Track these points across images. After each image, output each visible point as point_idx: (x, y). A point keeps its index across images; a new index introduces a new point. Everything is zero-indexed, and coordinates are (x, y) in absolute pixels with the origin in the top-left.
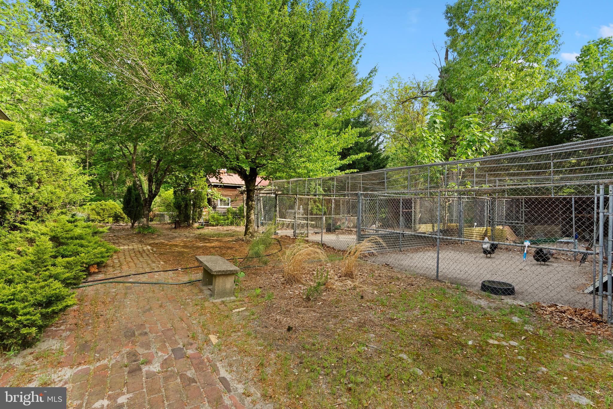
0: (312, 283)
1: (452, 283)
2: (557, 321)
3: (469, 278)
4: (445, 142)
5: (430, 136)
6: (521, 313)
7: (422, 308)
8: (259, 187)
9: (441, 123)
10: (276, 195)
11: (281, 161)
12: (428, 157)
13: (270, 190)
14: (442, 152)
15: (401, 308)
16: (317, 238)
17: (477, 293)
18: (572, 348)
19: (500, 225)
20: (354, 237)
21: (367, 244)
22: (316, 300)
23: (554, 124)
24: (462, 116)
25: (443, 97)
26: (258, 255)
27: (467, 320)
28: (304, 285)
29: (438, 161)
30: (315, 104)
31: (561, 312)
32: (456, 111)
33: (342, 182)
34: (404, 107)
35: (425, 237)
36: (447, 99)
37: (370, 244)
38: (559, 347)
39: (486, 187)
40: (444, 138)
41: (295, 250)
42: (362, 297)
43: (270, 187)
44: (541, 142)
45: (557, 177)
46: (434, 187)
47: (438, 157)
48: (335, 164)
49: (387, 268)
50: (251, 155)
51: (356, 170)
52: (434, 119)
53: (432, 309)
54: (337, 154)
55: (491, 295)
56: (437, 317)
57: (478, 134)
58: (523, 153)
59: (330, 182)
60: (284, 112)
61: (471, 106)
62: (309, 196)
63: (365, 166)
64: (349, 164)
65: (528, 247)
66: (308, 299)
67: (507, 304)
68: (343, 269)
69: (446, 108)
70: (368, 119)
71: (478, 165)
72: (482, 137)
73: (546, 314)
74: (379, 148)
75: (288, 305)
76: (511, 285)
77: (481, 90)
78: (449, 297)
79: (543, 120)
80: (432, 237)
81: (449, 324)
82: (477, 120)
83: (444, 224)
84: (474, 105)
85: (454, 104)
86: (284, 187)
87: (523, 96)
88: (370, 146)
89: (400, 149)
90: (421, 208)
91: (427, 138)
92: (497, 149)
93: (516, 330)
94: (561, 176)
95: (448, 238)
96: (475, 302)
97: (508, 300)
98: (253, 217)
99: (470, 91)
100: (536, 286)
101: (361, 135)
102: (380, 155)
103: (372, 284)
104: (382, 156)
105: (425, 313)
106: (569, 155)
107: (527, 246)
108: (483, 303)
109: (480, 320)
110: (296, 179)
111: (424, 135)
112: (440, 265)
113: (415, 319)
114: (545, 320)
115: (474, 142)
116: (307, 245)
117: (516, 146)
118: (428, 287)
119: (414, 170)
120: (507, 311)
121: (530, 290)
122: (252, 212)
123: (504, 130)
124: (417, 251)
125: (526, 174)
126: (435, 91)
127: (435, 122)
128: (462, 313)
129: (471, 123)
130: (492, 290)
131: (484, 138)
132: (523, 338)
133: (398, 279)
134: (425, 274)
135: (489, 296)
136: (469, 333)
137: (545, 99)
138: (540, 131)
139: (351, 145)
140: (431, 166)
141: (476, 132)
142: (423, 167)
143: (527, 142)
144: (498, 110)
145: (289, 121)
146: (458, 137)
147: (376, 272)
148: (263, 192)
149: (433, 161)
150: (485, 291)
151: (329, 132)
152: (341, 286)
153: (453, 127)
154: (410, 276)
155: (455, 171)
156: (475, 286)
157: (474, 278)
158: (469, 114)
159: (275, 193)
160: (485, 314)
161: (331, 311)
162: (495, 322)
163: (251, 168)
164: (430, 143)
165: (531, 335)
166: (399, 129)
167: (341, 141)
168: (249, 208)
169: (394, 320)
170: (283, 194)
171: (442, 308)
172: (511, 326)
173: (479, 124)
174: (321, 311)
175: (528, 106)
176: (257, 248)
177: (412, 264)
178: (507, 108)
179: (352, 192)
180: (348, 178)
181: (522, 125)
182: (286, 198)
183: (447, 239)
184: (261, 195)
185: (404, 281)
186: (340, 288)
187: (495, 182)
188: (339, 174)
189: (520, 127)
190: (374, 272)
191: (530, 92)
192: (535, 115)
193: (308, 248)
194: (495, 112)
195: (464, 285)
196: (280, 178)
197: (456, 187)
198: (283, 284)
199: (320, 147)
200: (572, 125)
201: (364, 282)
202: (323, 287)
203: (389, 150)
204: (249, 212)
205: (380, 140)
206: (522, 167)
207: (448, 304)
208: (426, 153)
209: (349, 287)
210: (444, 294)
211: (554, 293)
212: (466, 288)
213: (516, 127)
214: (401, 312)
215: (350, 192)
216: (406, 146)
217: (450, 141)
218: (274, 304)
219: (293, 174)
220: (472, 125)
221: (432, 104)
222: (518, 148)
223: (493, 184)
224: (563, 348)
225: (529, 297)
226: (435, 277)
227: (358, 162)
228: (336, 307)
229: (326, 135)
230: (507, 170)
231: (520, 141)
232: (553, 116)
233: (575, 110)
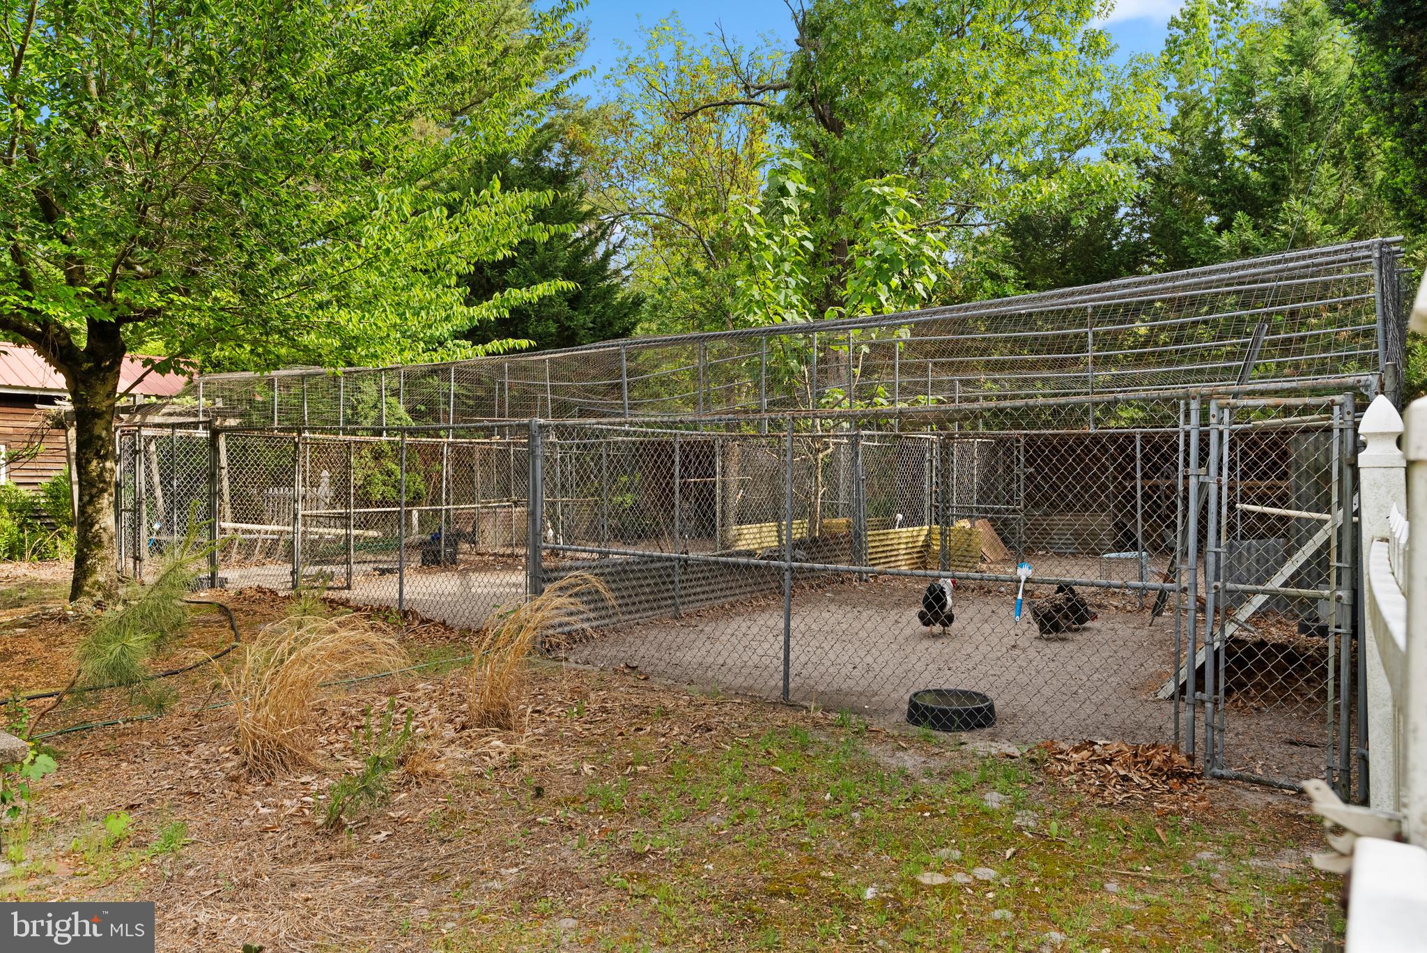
0: (352, 763)
1: (827, 710)
2: (1093, 790)
3: (875, 687)
4: (815, 257)
5: (769, 236)
6: (1007, 777)
7: (735, 802)
8: (140, 401)
9: (802, 195)
10: (215, 433)
11: (226, 296)
12: (762, 304)
13: (188, 414)
14: (805, 290)
15: (668, 811)
16: (383, 590)
17: (896, 733)
18: (1125, 861)
19: (963, 517)
20: (520, 577)
21: (558, 602)
22: (365, 824)
23: (1099, 219)
24: (863, 178)
25: (809, 110)
26: (122, 677)
27: (863, 821)
28: (322, 773)
29: (792, 317)
30: (361, 89)
31: (1104, 762)
32: (847, 161)
33: (479, 382)
34: (689, 130)
35: (747, 566)
36: (821, 118)
37: (565, 600)
38: (1095, 863)
39: (928, 402)
40: (809, 246)
41: (284, 644)
42: (539, 792)
43: (188, 401)
44: (1068, 272)
45: (1104, 375)
46: (781, 403)
47: (793, 306)
48: (448, 318)
49: (631, 680)
50: (90, 267)
51: (524, 343)
52: (781, 179)
53: (765, 803)
54: (454, 280)
55: (934, 733)
56: (777, 826)
57: (905, 237)
58: (1021, 301)
59: (435, 381)
60: (227, 102)
61: (889, 148)
62: (354, 433)
63: (562, 328)
64: (501, 321)
65: (1028, 580)
66: (335, 825)
67: (974, 755)
68: (474, 700)
69: (817, 149)
70: (568, 163)
71: (905, 333)
72: (916, 247)
73: (1070, 773)
74: (612, 266)
75: (249, 859)
76: (984, 698)
77: (915, 100)
78: (817, 757)
79: (1073, 210)
80: (768, 567)
81: (813, 842)
82: (904, 193)
83: (813, 522)
84: (898, 148)
85: (840, 137)
86: (250, 402)
87: (1023, 133)
88: (577, 257)
89: (678, 274)
90: (743, 470)
91: (758, 242)
92: (958, 288)
93: (992, 831)
94: (1114, 372)
95: (817, 566)
96: (890, 761)
97: (978, 743)
98: (107, 520)
99: (886, 101)
100: (1047, 691)
101: (541, 215)
102: (611, 290)
103: (578, 740)
104: (619, 296)
105: (742, 817)
106: (1133, 312)
107: (1023, 579)
108: (910, 760)
109: (901, 815)
110: (297, 371)
111: (751, 232)
112: (792, 656)
113: (712, 841)
114: (1066, 792)
115: (893, 261)
116: (332, 623)
117: (1006, 279)
118: (756, 731)
119: (724, 344)
120: (974, 777)
121: (1032, 708)
122: (106, 500)
123: (976, 232)
124: (727, 613)
125: (1033, 366)
126: (785, 87)
127: (783, 191)
128: (851, 801)
129: (887, 203)
130: (936, 718)
131: (920, 249)
132: (1009, 853)
133: (665, 713)
134: (750, 688)
135: (927, 739)
136: (867, 862)
137: (1078, 147)
138: (1066, 241)
139: (509, 253)
140: (772, 333)
141: (899, 230)
142: (750, 338)
143: (1033, 271)
144: (960, 170)
145: (245, 139)
146: (852, 243)
147: (592, 696)
148: (158, 419)
149: (777, 319)
150: (917, 723)
151: (419, 199)
152: (462, 762)
153: (838, 211)
154: (702, 699)
155: (844, 351)
156: (892, 711)
157: (889, 687)
158: (881, 173)
159: (208, 425)
160: (915, 796)
161: (422, 860)
162: (939, 816)
163: (91, 322)
164: (768, 257)
165: (1028, 841)
166: (675, 207)
167: (468, 235)
168: (92, 487)
169: (641, 856)
170: (248, 428)
171: (796, 794)
172: (979, 819)
173: (909, 208)
174: (382, 865)
175: (1037, 165)
176: (115, 648)
177: (710, 660)
178: (987, 166)
179: (517, 421)
180: (500, 367)
181: (1021, 217)
182: (261, 444)
183: (812, 570)
184: (146, 432)
185: (683, 719)
186: (462, 770)
187: (953, 389)
188: (467, 352)
189: (1017, 224)
190: (586, 696)
191: (1043, 125)
192: (1053, 190)
193: (334, 631)
194: (954, 174)
195: (860, 712)
196: (235, 365)
197: (846, 403)
198: (234, 779)
199: (388, 251)
200: (1141, 229)
201: (550, 738)
202: (395, 774)
203: (645, 274)
204: (91, 502)
205: (614, 239)
206: (1021, 343)
207: (813, 777)
208: (755, 291)
209: (496, 761)
210: (804, 748)
211: (1088, 709)
212: (868, 720)
213: (1007, 223)
214: (665, 827)
215: (507, 421)
216: (700, 266)
217: (828, 257)
218: (189, 867)
219: (283, 351)
220: (889, 210)
221: (776, 128)
222: (1009, 289)
223: (947, 394)
224: (1104, 864)
225: (1031, 726)
226: (778, 693)
227: (537, 313)
228: (443, 841)
229: (407, 210)
230: (984, 352)
231: (1018, 267)
232: (1095, 198)
233: (1147, 186)
